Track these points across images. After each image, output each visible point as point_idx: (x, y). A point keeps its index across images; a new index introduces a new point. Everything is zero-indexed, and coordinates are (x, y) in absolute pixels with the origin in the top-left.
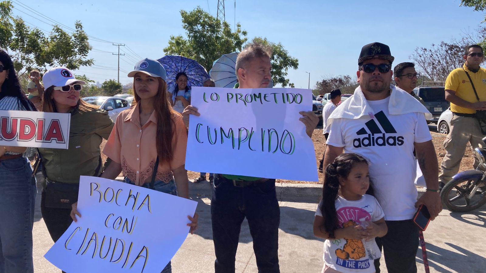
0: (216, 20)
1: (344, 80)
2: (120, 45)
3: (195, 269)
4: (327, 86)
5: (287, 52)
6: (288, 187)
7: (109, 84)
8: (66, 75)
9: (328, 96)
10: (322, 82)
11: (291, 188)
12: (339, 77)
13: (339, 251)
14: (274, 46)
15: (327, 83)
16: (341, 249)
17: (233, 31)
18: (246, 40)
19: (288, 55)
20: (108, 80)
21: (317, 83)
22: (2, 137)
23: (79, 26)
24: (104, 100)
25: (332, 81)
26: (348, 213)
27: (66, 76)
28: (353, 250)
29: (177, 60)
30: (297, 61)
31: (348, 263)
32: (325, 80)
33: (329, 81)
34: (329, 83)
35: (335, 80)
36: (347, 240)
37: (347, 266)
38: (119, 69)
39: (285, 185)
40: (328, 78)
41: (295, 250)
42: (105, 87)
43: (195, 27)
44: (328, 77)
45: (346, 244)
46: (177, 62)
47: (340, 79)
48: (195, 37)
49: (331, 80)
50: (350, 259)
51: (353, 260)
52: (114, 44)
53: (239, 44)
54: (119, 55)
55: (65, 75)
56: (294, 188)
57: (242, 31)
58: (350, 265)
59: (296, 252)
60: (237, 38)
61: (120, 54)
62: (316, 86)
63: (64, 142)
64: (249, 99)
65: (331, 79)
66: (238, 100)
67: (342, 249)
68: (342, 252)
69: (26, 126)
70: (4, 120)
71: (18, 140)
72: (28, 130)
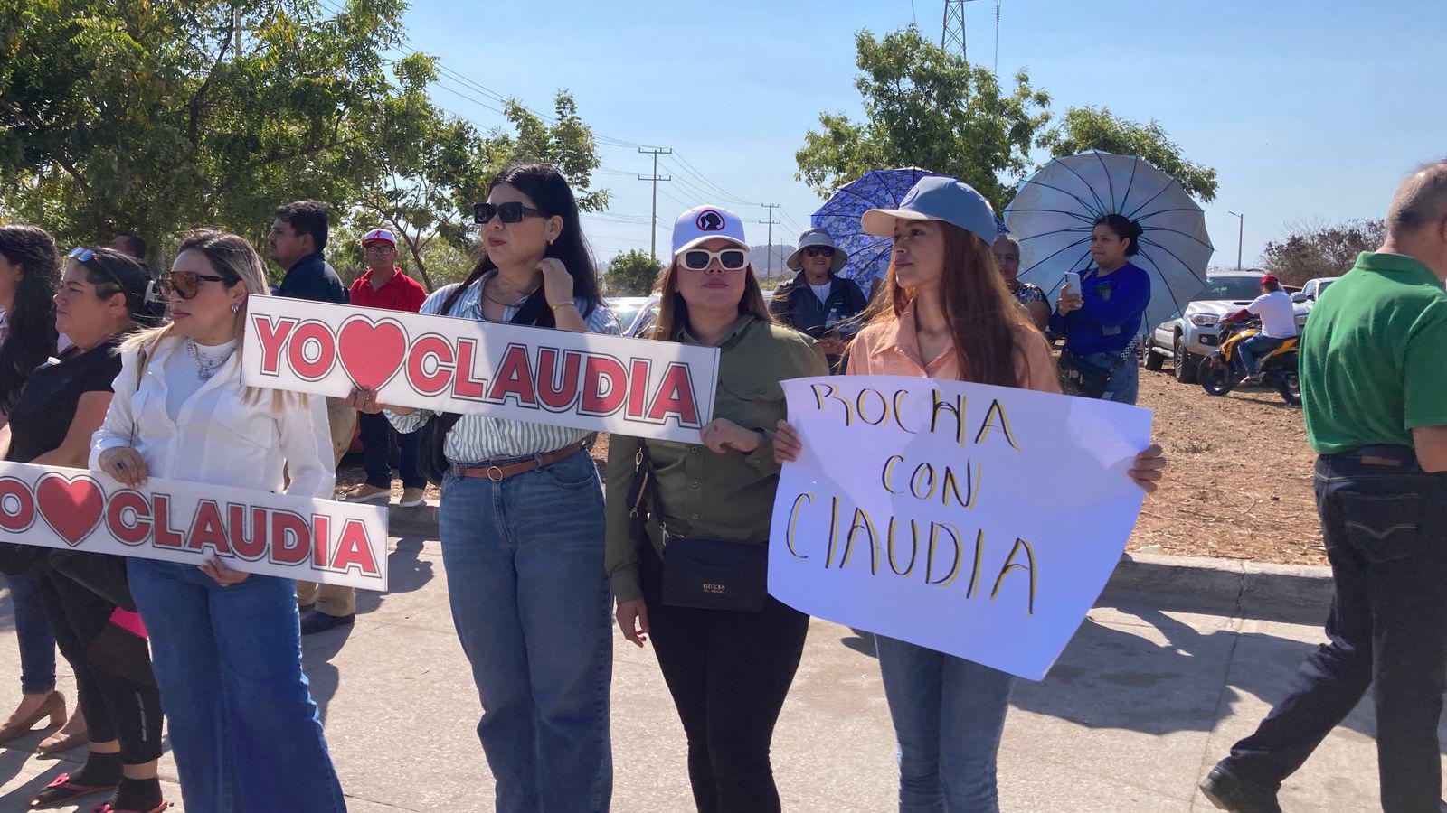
0: (955, 62)
1: (1367, 235)
2: (658, 150)
3: (1027, 803)
4: (1305, 256)
5: (1177, 148)
6: (1264, 575)
7: (630, 264)
8: (707, 223)
9: (1318, 287)
10: (1289, 244)
11: (1275, 576)
12: (1349, 226)
14: (1134, 131)
15: (1304, 247)
17: (1007, 92)
18: (1046, 118)
19: (1182, 158)
20: (627, 252)
21: (1269, 249)
23: (564, 103)
24: (640, 306)
25: (1323, 238)
27: (706, 227)
29: (901, 185)
30: (1211, 175)
32: (1297, 237)
33: (1313, 238)
34: (1313, 247)
35: (1336, 236)
38: (654, 222)
39: (1252, 566)
40: (1309, 229)
41: (1344, 776)
42: (618, 271)
43: (892, 85)
44: (1310, 226)
46: (901, 189)
47: (1351, 231)
48: (890, 116)
49: (1320, 235)
52: (643, 149)
53: (1023, 132)
54: (655, 180)
55: (703, 225)
56: (1286, 577)
57: (1034, 92)
59: (1347, 781)
60: (1016, 113)
61: (658, 177)
62: (1266, 256)
65: (1320, 232)
69: (601, 374)
70: (547, 356)
71: (580, 411)
72: (605, 386)
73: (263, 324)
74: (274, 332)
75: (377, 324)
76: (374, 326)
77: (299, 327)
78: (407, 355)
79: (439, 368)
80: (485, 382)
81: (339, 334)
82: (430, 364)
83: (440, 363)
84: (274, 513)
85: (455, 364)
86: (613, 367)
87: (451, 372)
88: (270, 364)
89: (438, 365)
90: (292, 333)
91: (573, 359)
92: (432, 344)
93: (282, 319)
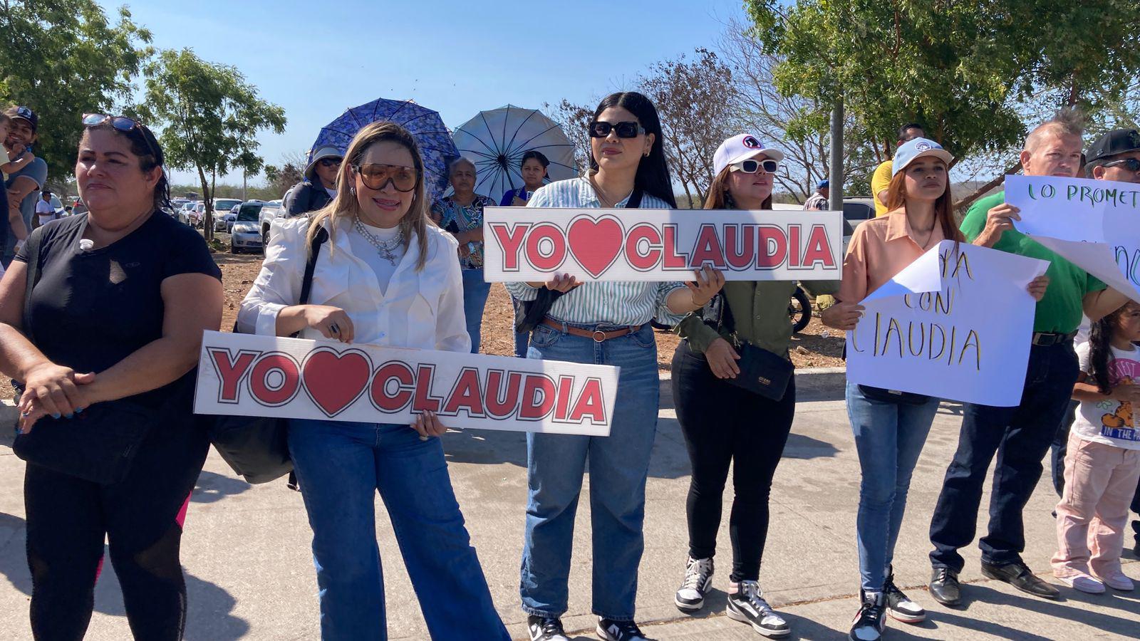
8: (751, 144)
13: (1108, 417)
16: (1111, 415)
18: (152, 52)
22: (728, 263)
26: (1124, 367)
27: (751, 146)
28: (1130, 415)
31: (1122, 432)
36: (1122, 403)
37: (1119, 436)
45: (1119, 407)
50: (1125, 427)
51: (1129, 428)
55: (749, 144)
57: (137, 27)
58: (1124, 434)
60: (123, 44)
63: (834, 267)
64: (1099, 196)
66: (1084, 196)
67: (1113, 413)
68: (1113, 418)
69: (769, 239)
70: (730, 230)
71: (757, 268)
72: (772, 247)
73: (500, 230)
74: (511, 236)
75: (598, 221)
76: (596, 223)
77: (532, 230)
78: (624, 241)
79: (651, 249)
80: (686, 256)
81: (568, 232)
82: (643, 247)
83: (651, 245)
84: (528, 376)
85: (662, 244)
86: (775, 232)
87: (660, 251)
88: (511, 262)
89: (650, 247)
90: (527, 235)
91: (749, 230)
92: (644, 231)
93: (516, 225)
